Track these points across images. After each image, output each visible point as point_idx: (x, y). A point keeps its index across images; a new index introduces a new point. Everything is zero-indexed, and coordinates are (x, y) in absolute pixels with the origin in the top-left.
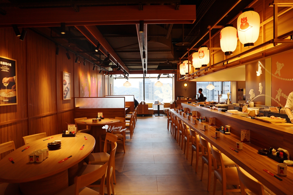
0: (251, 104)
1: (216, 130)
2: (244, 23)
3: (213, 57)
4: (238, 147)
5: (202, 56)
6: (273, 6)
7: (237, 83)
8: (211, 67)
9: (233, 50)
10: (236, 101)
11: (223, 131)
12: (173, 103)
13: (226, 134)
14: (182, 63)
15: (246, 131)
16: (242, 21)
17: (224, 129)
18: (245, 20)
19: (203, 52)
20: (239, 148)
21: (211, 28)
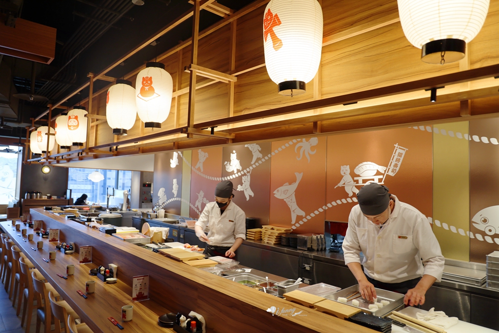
0: (160, 213)
1: (90, 274)
2: (147, 86)
3: (97, 131)
4: (124, 316)
5: (74, 126)
6: (189, 72)
7: (142, 174)
8: (88, 151)
9: (127, 128)
10: (140, 204)
11: (103, 277)
12: (15, 205)
13: (108, 283)
14: (36, 130)
15: (143, 278)
16: (145, 82)
17: (105, 272)
18: (148, 81)
19: (76, 118)
20: (125, 318)
21: (94, 77)
